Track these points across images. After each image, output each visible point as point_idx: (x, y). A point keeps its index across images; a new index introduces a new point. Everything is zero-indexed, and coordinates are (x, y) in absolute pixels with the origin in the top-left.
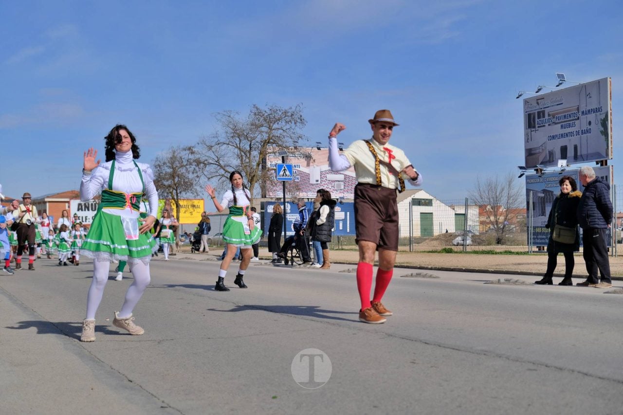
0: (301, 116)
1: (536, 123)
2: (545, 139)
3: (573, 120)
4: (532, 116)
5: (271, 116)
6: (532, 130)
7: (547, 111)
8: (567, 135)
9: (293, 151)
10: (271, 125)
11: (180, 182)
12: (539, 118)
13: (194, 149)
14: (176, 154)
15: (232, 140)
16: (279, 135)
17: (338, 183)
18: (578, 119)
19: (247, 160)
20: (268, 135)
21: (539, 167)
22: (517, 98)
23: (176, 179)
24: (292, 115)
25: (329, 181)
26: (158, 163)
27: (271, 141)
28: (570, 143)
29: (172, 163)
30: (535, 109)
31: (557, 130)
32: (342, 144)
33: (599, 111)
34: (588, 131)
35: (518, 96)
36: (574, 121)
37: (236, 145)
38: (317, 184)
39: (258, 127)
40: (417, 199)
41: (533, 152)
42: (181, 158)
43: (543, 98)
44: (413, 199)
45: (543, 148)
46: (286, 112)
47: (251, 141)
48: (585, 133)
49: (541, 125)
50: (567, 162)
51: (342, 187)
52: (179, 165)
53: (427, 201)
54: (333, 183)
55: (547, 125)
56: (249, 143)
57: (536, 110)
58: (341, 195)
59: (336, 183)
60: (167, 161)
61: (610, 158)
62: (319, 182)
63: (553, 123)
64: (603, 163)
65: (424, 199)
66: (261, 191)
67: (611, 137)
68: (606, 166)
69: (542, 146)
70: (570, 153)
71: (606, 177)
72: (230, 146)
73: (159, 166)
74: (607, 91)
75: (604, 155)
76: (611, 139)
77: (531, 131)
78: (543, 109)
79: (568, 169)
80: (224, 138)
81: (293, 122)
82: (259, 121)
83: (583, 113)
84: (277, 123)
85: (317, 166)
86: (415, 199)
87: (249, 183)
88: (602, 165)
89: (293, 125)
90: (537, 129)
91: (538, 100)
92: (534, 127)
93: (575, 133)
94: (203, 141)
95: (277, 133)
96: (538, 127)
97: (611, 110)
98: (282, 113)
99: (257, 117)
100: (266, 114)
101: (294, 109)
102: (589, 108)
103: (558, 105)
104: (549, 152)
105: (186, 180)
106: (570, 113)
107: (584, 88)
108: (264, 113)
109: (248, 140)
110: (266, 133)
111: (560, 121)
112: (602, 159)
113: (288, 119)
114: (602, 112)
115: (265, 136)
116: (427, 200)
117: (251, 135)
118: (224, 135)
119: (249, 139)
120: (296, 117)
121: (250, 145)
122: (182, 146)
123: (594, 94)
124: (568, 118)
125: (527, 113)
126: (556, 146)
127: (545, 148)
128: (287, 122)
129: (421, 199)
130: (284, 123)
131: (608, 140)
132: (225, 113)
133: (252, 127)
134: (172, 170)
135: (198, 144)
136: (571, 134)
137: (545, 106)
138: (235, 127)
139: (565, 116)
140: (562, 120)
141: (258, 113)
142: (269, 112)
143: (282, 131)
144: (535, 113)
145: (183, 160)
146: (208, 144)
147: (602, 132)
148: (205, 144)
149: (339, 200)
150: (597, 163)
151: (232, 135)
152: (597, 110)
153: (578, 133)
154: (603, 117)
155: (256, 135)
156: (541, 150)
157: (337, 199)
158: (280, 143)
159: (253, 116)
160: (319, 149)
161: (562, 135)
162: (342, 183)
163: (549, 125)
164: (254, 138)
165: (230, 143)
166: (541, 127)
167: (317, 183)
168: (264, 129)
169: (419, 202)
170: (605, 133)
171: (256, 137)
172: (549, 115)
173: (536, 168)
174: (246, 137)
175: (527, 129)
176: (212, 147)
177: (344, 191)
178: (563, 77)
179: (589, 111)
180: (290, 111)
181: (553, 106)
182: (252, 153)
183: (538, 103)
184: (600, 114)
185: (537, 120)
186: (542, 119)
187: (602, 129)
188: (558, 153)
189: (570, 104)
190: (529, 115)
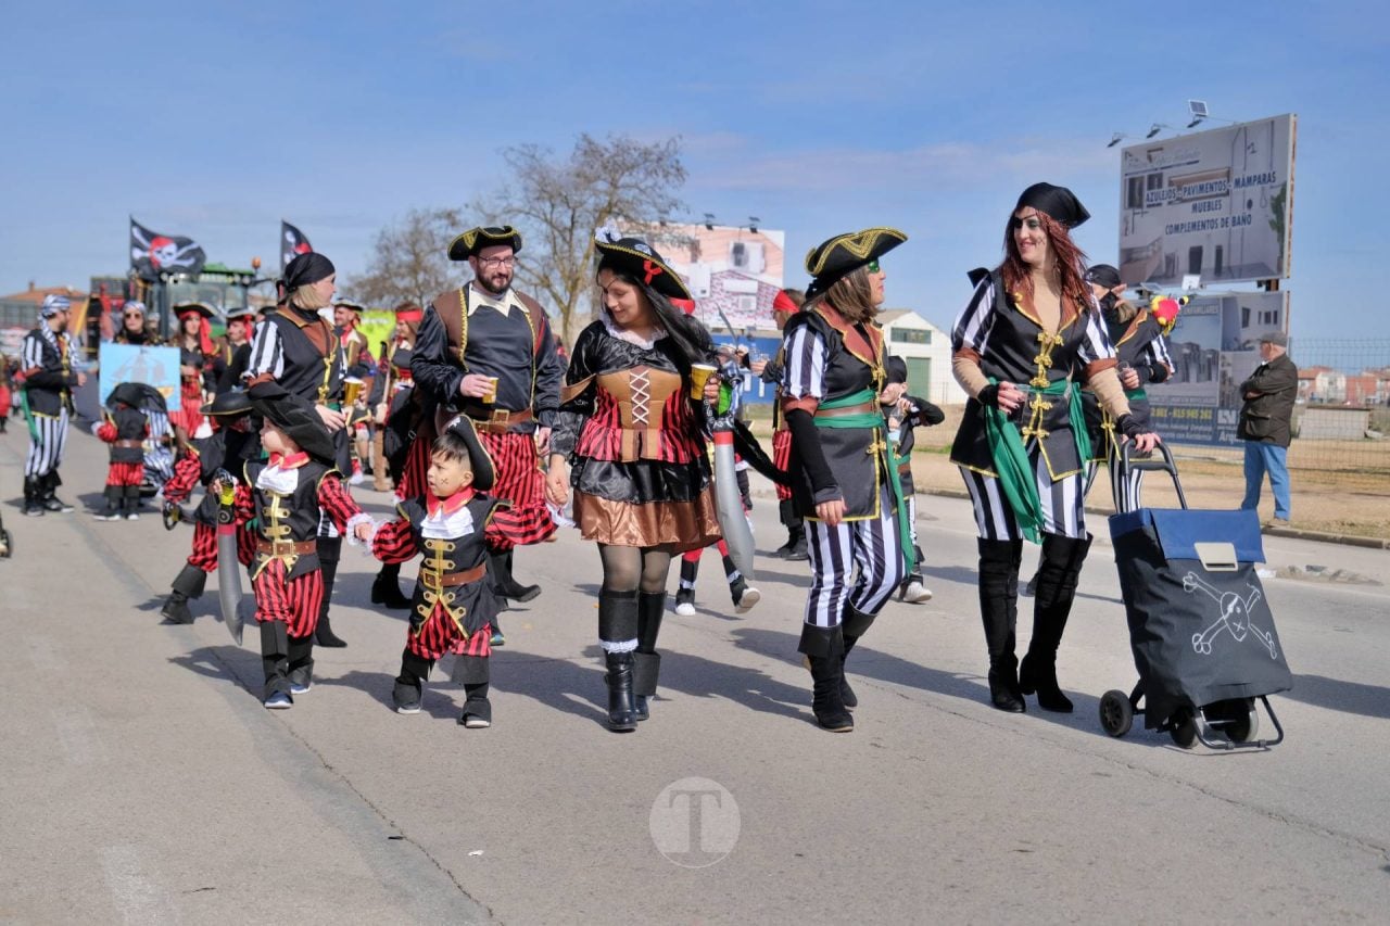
0: (678, 162)
1: (1145, 197)
2: (1159, 230)
3: (1217, 196)
4: (1137, 184)
5: (616, 159)
6: (1137, 211)
7: (1167, 174)
8: (1203, 226)
9: (657, 232)
10: (617, 176)
11: (429, 282)
12: (1151, 187)
13: (458, 217)
14: (421, 226)
15: (537, 205)
16: (630, 199)
17: (745, 297)
18: (1228, 193)
19: (566, 247)
20: (608, 198)
21: (1144, 286)
22: (1111, 145)
23: (421, 277)
24: (660, 159)
25: (728, 292)
26: (384, 242)
27: (616, 210)
28: (1208, 241)
29: (414, 244)
30: (1144, 169)
31: (1185, 213)
32: (756, 219)
33: (1270, 180)
34: (1245, 220)
35: (1110, 141)
36: (1218, 199)
37: (545, 214)
38: (703, 299)
39: (589, 180)
40: (902, 329)
41: (1134, 256)
42: (431, 233)
43: (1161, 149)
44: (893, 329)
45: (1156, 248)
46: (646, 153)
47: (574, 210)
48: (1239, 223)
49: (1154, 202)
50: (1201, 280)
51: (753, 306)
52: (426, 248)
53: (921, 334)
54: (735, 298)
55: (1165, 202)
56: (570, 213)
57: (1145, 171)
58: (751, 322)
59: (741, 298)
60: (402, 240)
61: (1285, 276)
62: (707, 295)
63: (1178, 199)
64: (1271, 285)
65: (914, 330)
66: (590, 310)
67: (1290, 234)
68: (1275, 292)
69: (1153, 244)
70: (1208, 261)
71: (1276, 313)
72: (532, 218)
73: (387, 249)
74: (1287, 143)
75: (1274, 269)
76: (1290, 237)
77: (1134, 214)
78: (1159, 171)
79: (1202, 293)
80: (520, 200)
81: (661, 174)
82: (592, 167)
83: (1237, 182)
84: (627, 173)
85: (705, 262)
86: (898, 329)
87: (568, 294)
88: (1268, 289)
89: (661, 181)
90: (1145, 209)
91: (1150, 152)
92: (1140, 206)
93: (1219, 222)
94: (478, 203)
95: (628, 195)
96: (1149, 206)
97: (1292, 179)
98: (640, 155)
99: (589, 159)
100: (607, 155)
101: (663, 147)
102: (1250, 173)
103: (1189, 163)
104: (1167, 257)
105: (441, 279)
106: (1211, 181)
107: (1242, 134)
108: (603, 152)
109: (569, 207)
110: (606, 193)
111: (1192, 196)
112: (1269, 278)
113: (651, 166)
114: (1274, 184)
115: (604, 200)
116: (921, 331)
117: (576, 198)
118: (520, 195)
119: (571, 205)
120: (666, 163)
121: (573, 217)
122: (432, 211)
123: (1261, 145)
124: (1209, 190)
125: (1128, 177)
126: (1181, 246)
127: (1160, 248)
128: (649, 173)
129: (909, 330)
130: (641, 176)
131: (1283, 241)
132: (526, 151)
133: (578, 180)
134: (412, 257)
135: (467, 206)
136: (1212, 223)
137: (1163, 165)
138: (544, 179)
139: (1201, 188)
140: (1196, 195)
141: (591, 150)
142: (612, 150)
143: (637, 191)
144: (1142, 178)
145: (436, 238)
146: (489, 212)
147: (1272, 223)
148: (482, 211)
149: (746, 333)
150: (1260, 285)
151: (537, 195)
152: (1266, 179)
153: (1225, 222)
154: (1276, 192)
155: (585, 198)
156: (1150, 253)
157: (743, 330)
158: (632, 214)
159: (582, 159)
160: (709, 227)
161: (1194, 225)
162: (753, 299)
163: (1170, 203)
164: (582, 204)
165: (533, 212)
166: (1153, 205)
167: (703, 296)
168: (602, 185)
169: (905, 335)
170: (1279, 227)
171: (585, 202)
172: (1171, 184)
173: (1138, 288)
174: (566, 201)
175: (1125, 208)
176: (495, 217)
177: (756, 314)
178: (1204, 110)
179: (1249, 180)
180: (656, 150)
181: (1179, 165)
182: (575, 232)
183: (1150, 158)
184: (1272, 187)
185: (1146, 192)
186: (1156, 190)
187: (1274, 217)
188: (1184, 261)
189: (1212, 163)
190: (1132, 182)
